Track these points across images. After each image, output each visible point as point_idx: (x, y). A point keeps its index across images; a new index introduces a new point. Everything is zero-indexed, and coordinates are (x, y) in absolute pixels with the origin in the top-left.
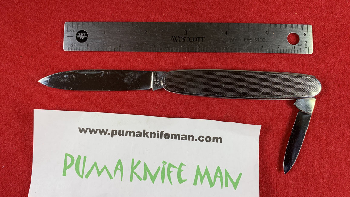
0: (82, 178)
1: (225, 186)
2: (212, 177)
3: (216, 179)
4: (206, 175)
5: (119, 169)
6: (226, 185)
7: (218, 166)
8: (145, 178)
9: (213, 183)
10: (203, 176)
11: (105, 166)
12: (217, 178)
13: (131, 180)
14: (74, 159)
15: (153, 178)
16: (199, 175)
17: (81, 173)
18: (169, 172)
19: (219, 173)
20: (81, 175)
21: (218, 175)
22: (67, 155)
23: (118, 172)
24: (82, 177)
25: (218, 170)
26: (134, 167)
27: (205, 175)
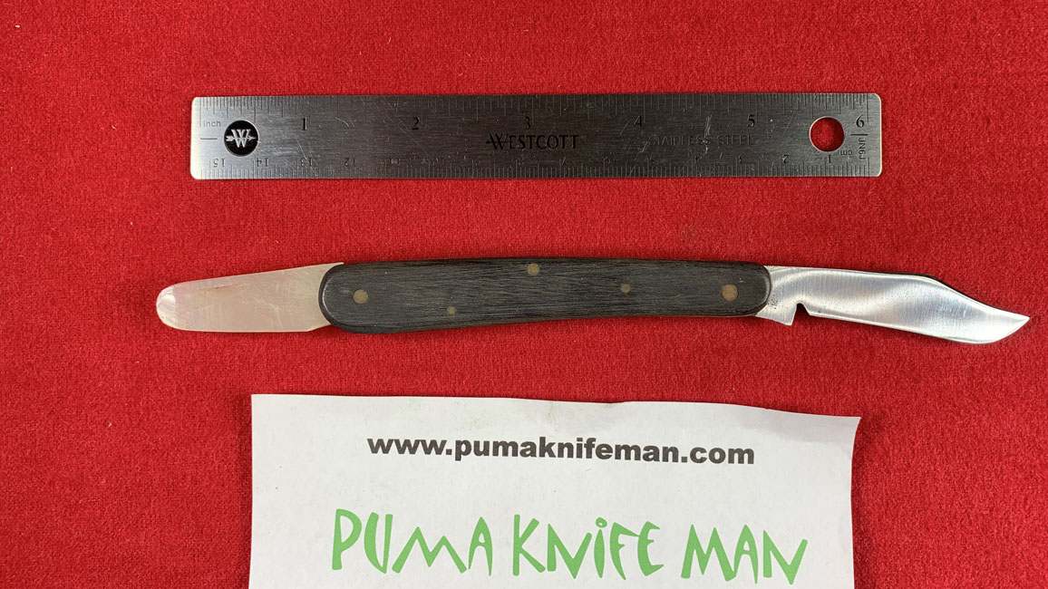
0: (385, 572)
1: (765, 576)
2: (731, 554)
3: (739, 560)
4: (714, 549)
5: (481, 544)
6: (768, 573)
7: (746, 526)
8: (552, 566)
9: (733, 570)
10: (705, 552)
11: (444, 537)
12: (743, 555)
13: (516, 572)
14: (360, 523)
15: (574, 565)
16: (696, 551)
17: (381, 562)
18: (616, 547)
19: (746, 544)
20: (382, 564)
21: (746, 547)
22: (340, 513)
23: (480, 551)
24: (384, 570)
25: (746, 534)
26: (520, 536)
27: (711, 550)
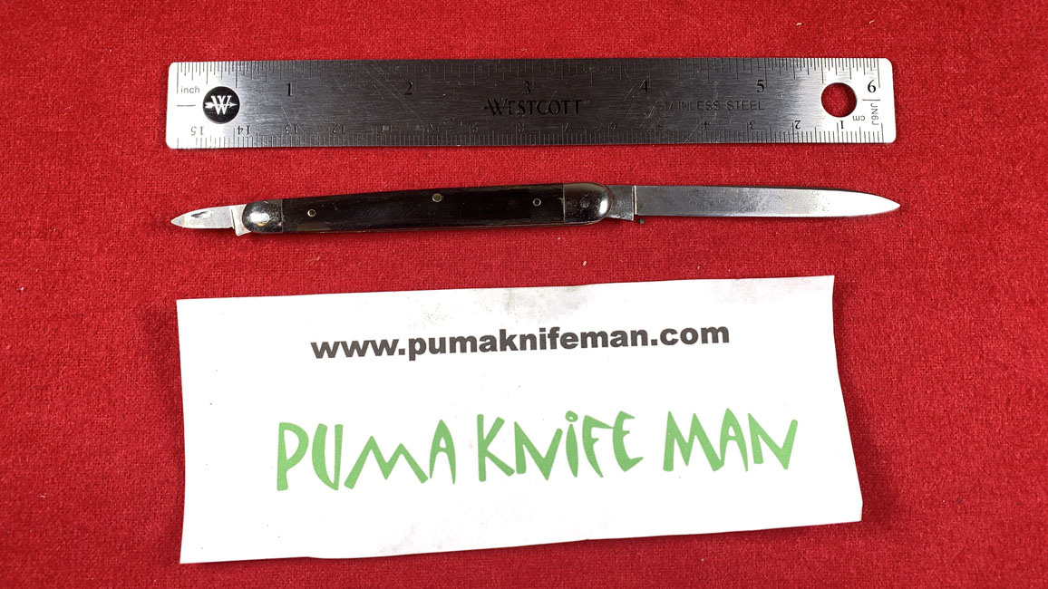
0: (337, 489)
1: (755, 462)
2: (715, 442)
3: (725, 446)
4: (696, 437)
5: (443, 450)
6: (759, 459)
7: (728, 409)
8: (521, 468)
9: (720, 458)
10: (687, 441)
11: (401, 445)
12: (729, 442)
13: (482, 477)
14: (307, 438)
15: (545, 465)
16: (677, 442)
17: (332, 479)
18: (589, 442)
19: (731, 429)
20: (333, 482)
21: (731, 432)
22: (284, 427)
23: (442, 458)
24: (335, 486)
25: (730, 419)
26: (485, 437)
27: (693, 438)
